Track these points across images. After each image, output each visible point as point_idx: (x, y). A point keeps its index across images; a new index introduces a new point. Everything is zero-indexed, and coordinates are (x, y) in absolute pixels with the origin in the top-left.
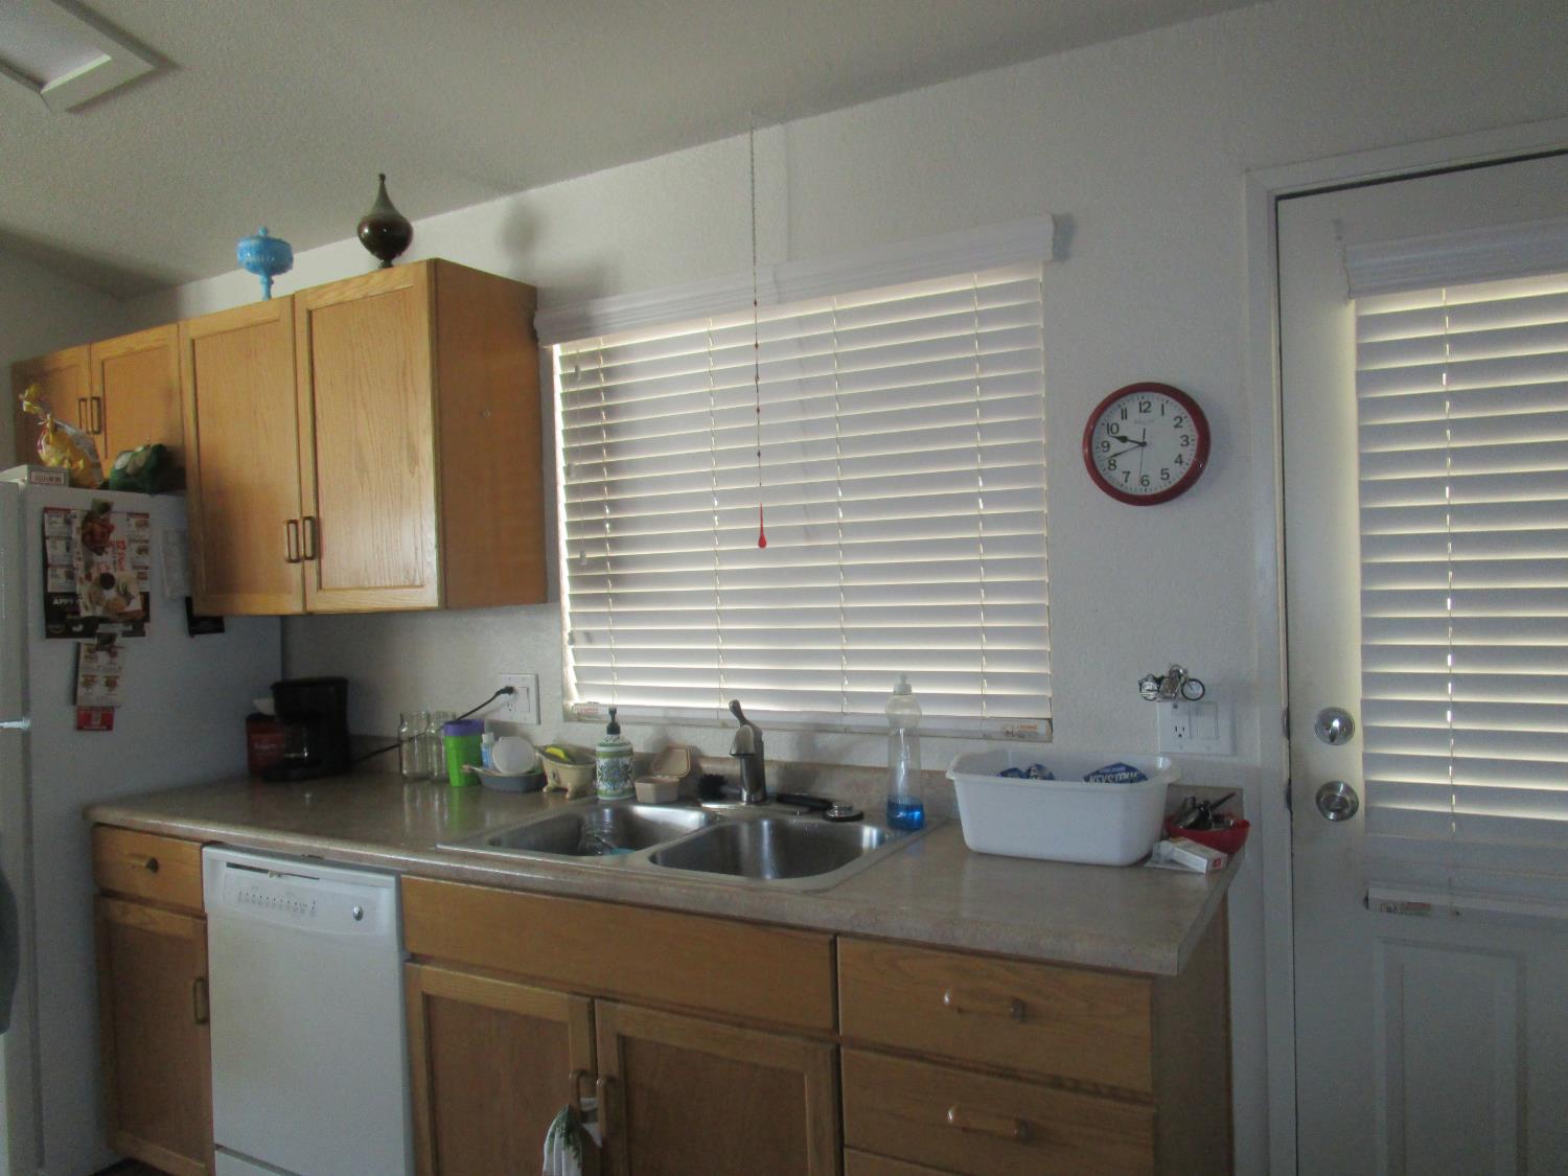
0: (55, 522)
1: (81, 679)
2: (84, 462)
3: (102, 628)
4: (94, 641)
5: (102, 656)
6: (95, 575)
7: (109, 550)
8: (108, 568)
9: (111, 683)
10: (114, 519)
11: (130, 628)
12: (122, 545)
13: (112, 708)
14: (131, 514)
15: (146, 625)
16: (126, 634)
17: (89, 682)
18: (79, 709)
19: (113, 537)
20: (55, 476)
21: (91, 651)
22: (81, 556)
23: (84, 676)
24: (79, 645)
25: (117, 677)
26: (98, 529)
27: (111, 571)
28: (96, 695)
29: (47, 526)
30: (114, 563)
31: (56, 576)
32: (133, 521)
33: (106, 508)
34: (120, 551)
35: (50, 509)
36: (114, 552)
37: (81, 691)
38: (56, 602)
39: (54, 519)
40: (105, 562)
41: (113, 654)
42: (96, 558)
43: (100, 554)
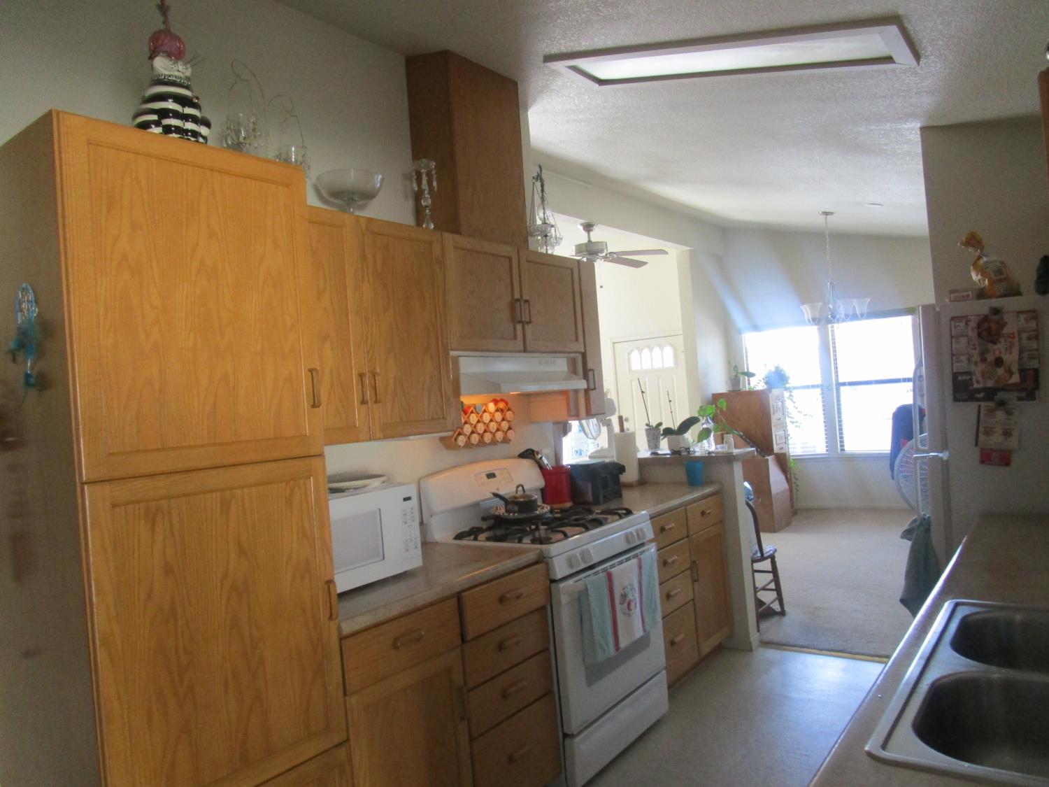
0: (959, 326)
1: (981, 429)
2: (988, 280)
3: (1000, 395)
4: (991, 404)
5: (1000, 415)
6: (990, 357)
7: (1002, 340)
8: (1000, 352)
9: (1007, 433)
10: (1007, 318)
11: (1024, 394)
12: (1011, 336)
13: (1010, 451)
14: (1019, 313)
15: (1037, 393)
16: (1020, 399)
17: (988, 432)
18: (982, 449)
19: (1006, 331)
20: (965, 294)
21: (991, 411)
22: (977, 347)
23: (985, 427)
24: (980, 406)
25: (1013, 429)
26: (994, 326)
27: (1002, 355)
28: (996, 440)
29: (953, 329)
30: (1006, 349)
31: (960, 361)
32: (1022, 317)
33: (996, 311)
34: (1010, 340)
35: (955, 317)
36: (1005, 341)
37: (982, 437)
38: (960, 378)
39: (957, 324)
40: (999, 349)
41: (1009, 413)
42: (991, 346)
43: (995, 343)
